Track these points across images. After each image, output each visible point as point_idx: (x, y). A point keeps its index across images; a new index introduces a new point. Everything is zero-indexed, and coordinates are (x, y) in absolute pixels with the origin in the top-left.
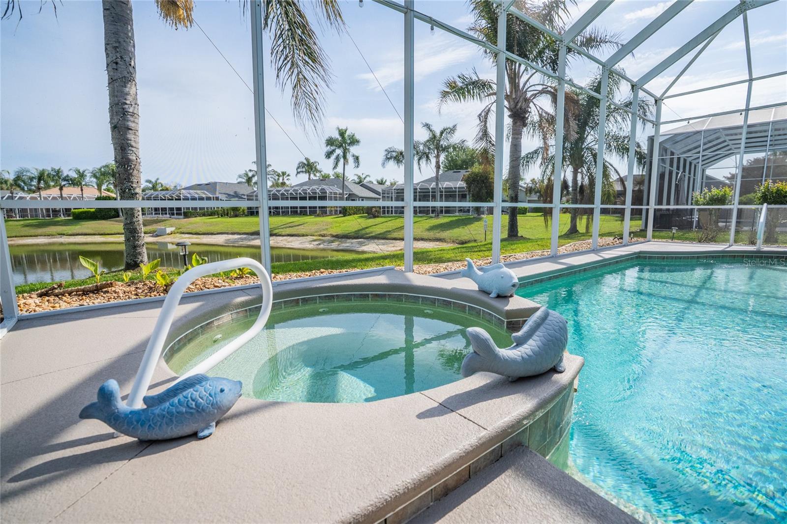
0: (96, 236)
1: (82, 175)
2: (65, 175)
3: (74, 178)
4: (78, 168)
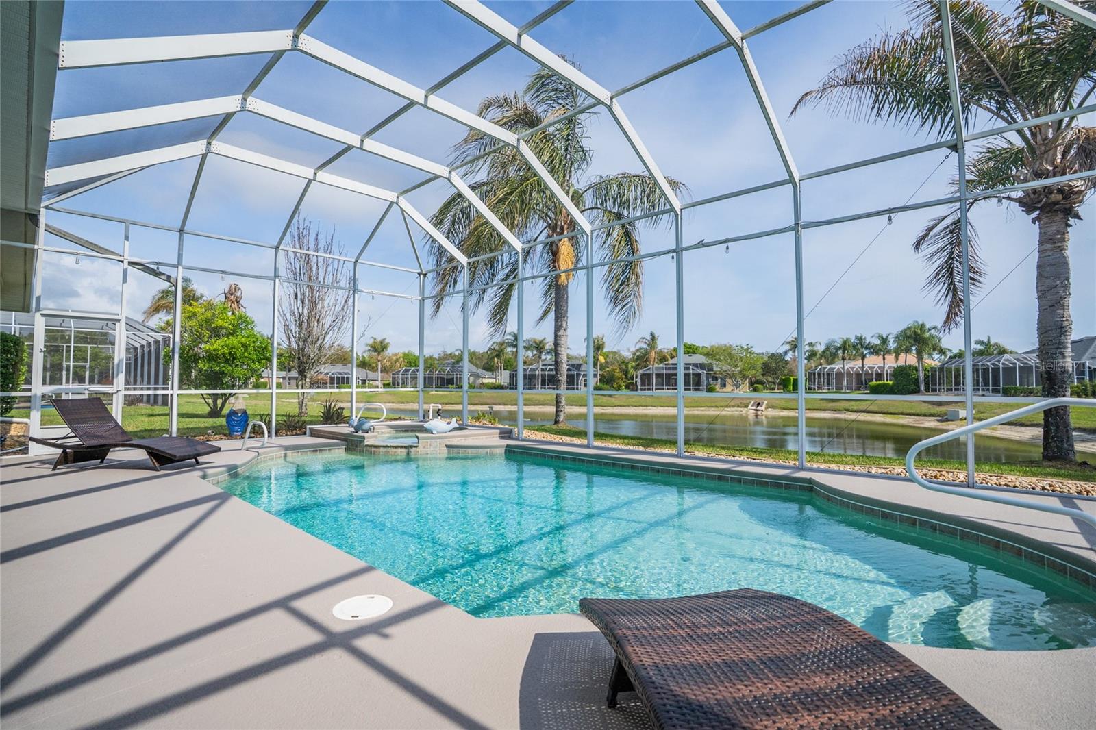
0: (877, 415)
1: (884, 341)
2: (867, 342)
3: (877, 345)
4: (881, 333)
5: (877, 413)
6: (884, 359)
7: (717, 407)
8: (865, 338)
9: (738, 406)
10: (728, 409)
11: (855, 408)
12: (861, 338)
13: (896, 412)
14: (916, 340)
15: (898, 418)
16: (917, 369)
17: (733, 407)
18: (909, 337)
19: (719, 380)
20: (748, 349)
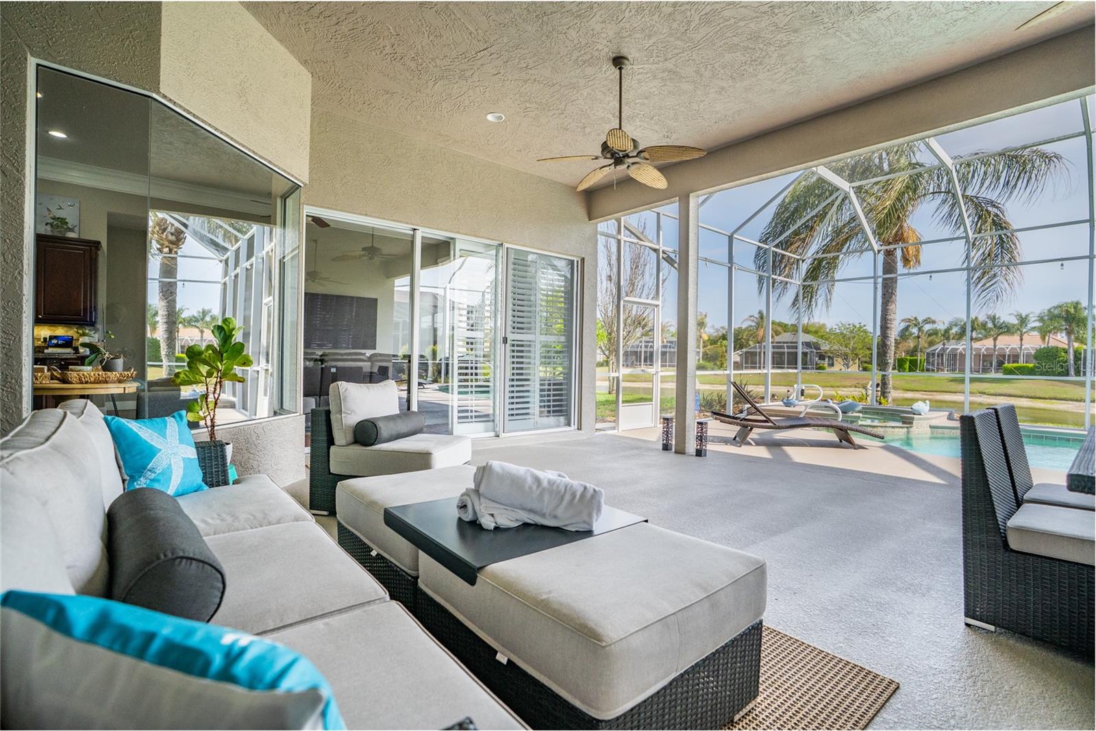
1: (1023, 320)
2: (1001, 321)
3: (1014, 325)
4: (1021, 311)
5: (1021, 397)
6: (1021, 340)
7: (832, 387)
8: (999, 318)
9: (856, 387)
10: (845, 389)
11: (992, 391)
12: (994, 317)
13: (1047, 397)
14: (1066, 320)
15: (1053, 403)
16: (1066, 352)
17: (850, 387)
18: (1059, 316)
19: (827, 359)
20: (861, 327)
